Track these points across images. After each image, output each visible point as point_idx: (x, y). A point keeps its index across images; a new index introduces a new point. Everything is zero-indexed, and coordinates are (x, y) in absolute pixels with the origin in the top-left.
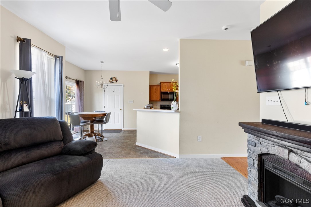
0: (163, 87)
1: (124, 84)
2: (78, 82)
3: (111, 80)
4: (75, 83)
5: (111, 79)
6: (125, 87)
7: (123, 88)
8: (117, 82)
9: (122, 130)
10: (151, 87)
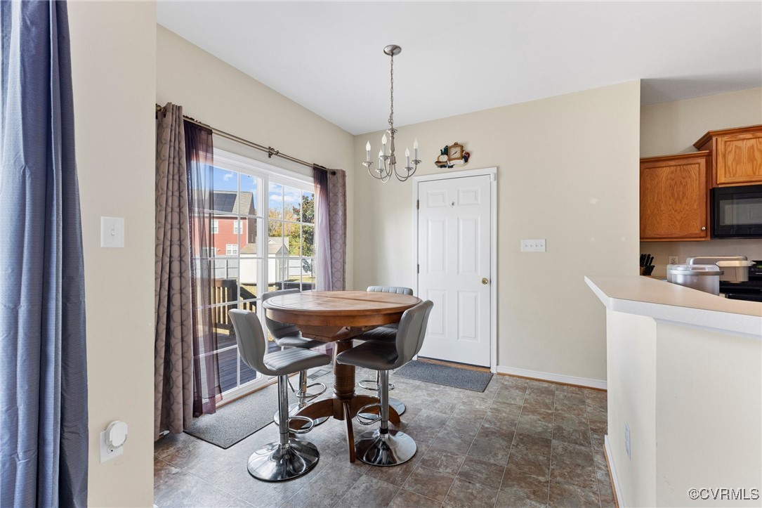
0: (730, 158)
1: (498, 168)
2: (322, 175)
3: (444, 158)
4: (312, 179)
5: (442, 154)
6: (502, 181)
7: (495, 183)
8: (466, 160)
9: (493, 370)
10: (648, 165)
